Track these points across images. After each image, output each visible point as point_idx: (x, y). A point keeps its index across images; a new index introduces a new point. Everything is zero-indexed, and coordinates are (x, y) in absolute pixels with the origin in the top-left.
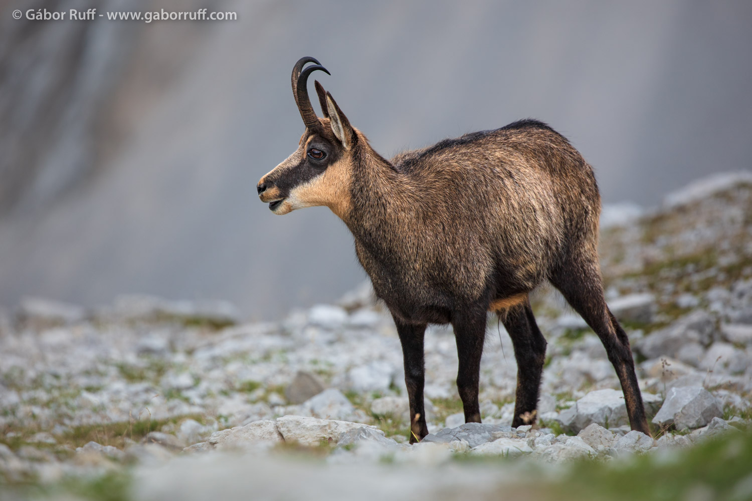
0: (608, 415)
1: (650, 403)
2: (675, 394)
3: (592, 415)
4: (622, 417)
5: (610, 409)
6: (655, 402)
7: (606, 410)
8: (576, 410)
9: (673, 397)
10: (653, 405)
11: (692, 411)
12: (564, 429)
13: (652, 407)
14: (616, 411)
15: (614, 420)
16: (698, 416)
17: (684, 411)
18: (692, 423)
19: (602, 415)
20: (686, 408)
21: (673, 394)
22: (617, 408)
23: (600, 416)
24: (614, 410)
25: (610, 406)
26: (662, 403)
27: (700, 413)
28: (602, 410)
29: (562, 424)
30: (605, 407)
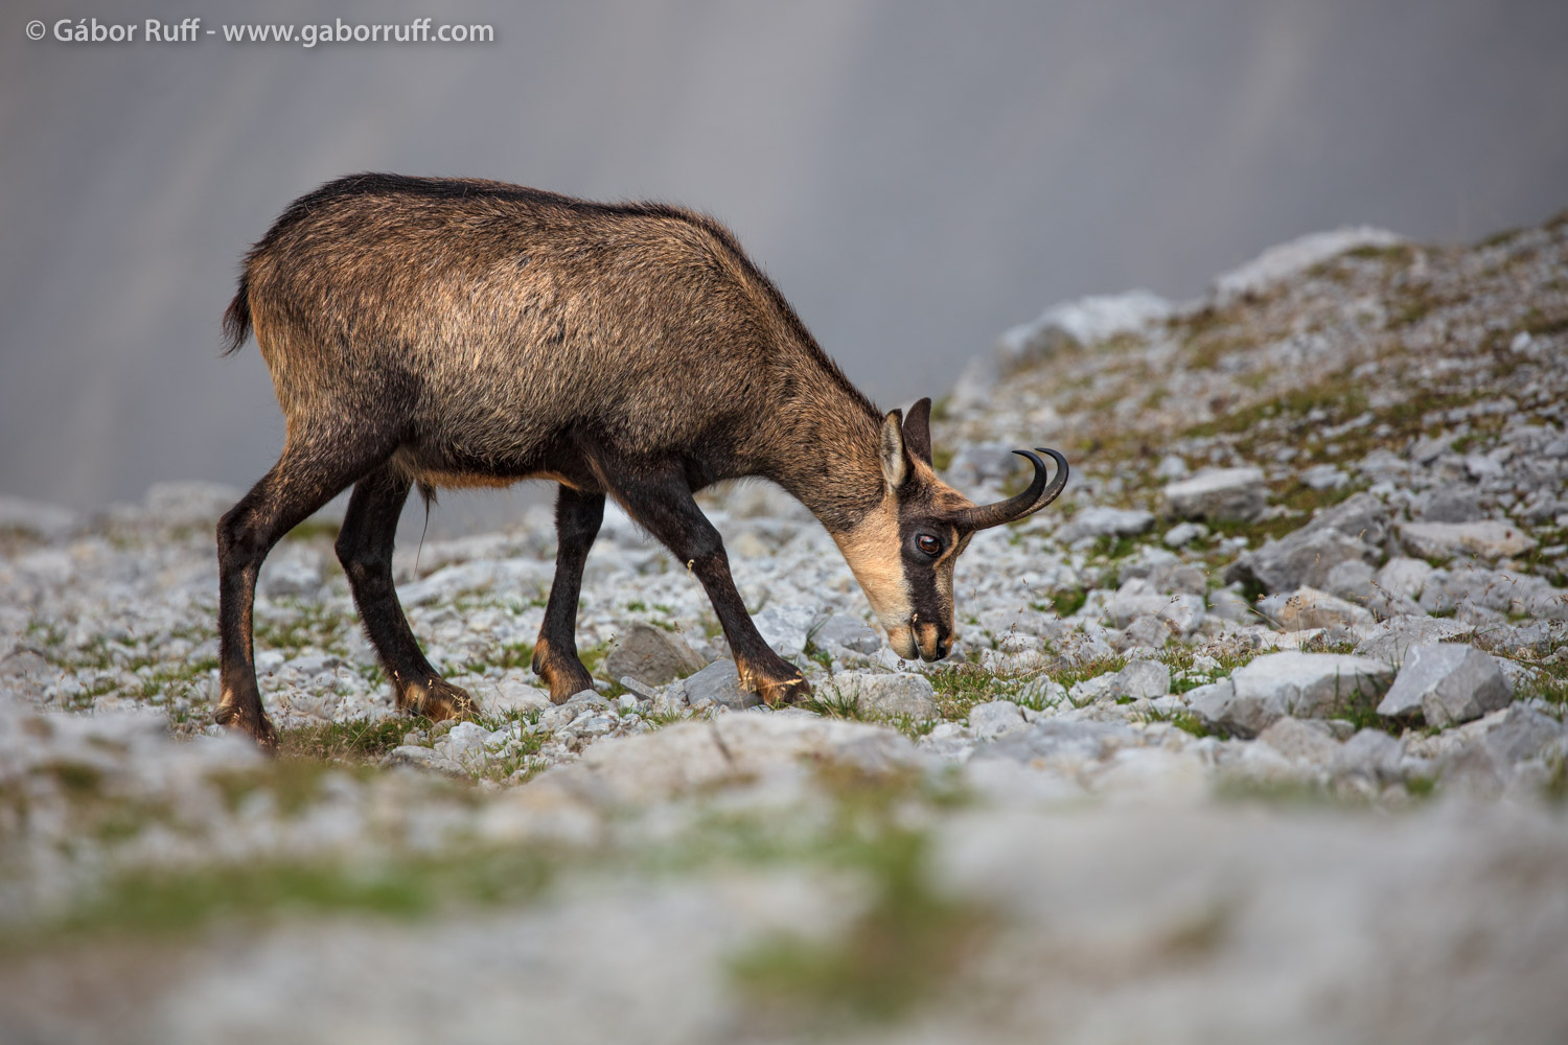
0: (1293, 700)
1: (1370, 676)
2: (1418, 658)
3: (1264, 701)
4: (1320, 704)
5: (1297, 690)
6: (1381, 674)
7: (1289, 690)
8: (1231, 691)
9: (1414, 664)
10: (1376, 680)
11: (1455, 690)
12: (1208, 727)
13: (1374, 684)
14: (1308, 692)
15: (1305, 709)
16: (1468, 699)
17: (1442, 691)
18: (1457, 712)
19: (1282, 702)
20: (1445, 684)
21: (1414, 658)
22: (1309, 687)
23: (1278, 701)
24: (1305, 692)
25: (1297, 683)
26: (1393, 676)
27: (1471, 692)
28: (1281, 691)
29: (1206, 719)
30: (1288, 686)
